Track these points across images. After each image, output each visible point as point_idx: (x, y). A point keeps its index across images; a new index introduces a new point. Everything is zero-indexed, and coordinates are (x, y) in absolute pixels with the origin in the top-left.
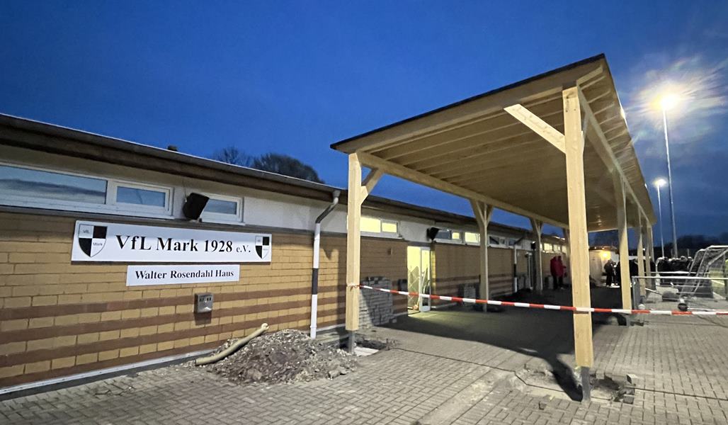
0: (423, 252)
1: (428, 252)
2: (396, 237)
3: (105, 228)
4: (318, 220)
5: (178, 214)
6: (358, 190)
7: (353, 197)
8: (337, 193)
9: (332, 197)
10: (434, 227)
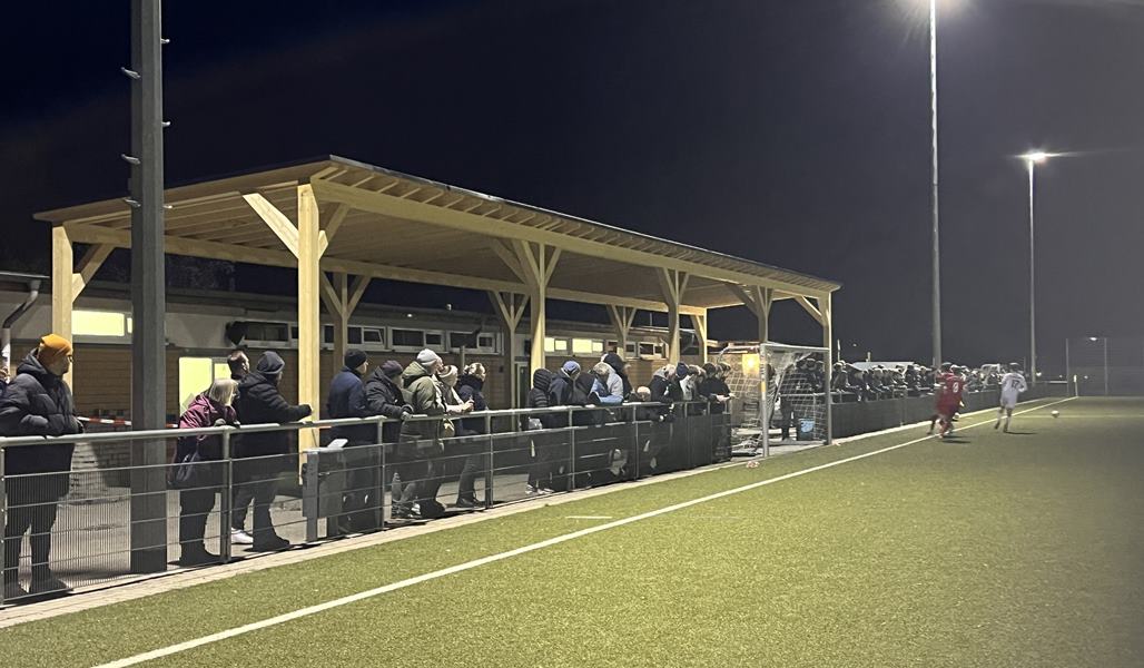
0: (217, 366)
4: (7, 324)
6: (68, 281)
7: (60, 291)
8: (36, 284)
9: (28, 290)
10: (242, 320)
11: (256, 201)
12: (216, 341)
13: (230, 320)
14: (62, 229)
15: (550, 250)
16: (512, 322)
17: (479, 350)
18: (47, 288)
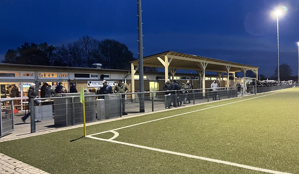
0: (155, 83)
1: (157, 83)
2: (146, 80)
3: (91, 82)
4: (125, 78)
5: (100, 78)
6: (133, 71)
7: (132, 73)
8: (129, 72)
9: (128, 73)
10: (158, 76)
11: (159, 58)
12: (155, 79)
13: (157, 76)
14: (132, 64)
15: (206, 63)
16: (201, 75)
17: (195, 80)
18: (131, 72)
